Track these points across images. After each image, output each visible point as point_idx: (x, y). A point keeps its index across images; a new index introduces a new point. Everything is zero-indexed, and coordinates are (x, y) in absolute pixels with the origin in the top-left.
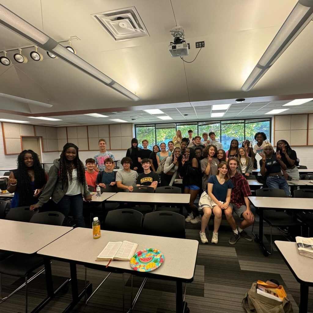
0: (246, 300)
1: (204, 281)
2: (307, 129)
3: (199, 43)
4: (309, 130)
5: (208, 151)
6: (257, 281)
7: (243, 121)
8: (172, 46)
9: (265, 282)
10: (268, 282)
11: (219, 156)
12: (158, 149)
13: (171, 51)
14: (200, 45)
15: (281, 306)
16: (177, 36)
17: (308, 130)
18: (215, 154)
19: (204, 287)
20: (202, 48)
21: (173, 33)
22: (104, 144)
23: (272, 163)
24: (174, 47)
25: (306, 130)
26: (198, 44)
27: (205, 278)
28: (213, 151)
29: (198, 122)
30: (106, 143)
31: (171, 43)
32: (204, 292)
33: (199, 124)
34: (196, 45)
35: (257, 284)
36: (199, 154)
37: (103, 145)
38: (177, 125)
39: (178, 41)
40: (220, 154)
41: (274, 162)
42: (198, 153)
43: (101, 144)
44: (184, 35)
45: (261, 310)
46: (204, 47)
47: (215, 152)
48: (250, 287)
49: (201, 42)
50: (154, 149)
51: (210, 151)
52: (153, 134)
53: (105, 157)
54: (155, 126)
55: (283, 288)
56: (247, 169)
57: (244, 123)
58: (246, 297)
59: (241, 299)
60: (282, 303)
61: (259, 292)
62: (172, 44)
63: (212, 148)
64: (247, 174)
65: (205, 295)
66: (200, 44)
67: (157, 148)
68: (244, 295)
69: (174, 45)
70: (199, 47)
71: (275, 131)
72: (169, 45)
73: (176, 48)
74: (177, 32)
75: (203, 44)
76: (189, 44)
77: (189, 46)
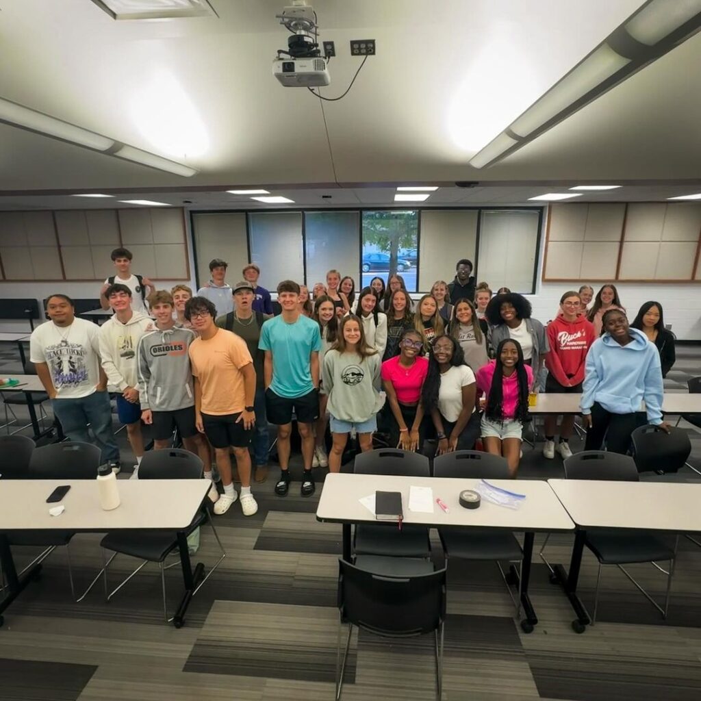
1: (356, 647)
3: (359, 42)
4: (625, 243)
8: (281, 62)
13: (279, 77)
14: (364, 48)
16: (298, 33)
17: (622, 242)
19: (356, 662)
20: (369, 56)
21: (286, 20)
24: (288, 67)
25: (618, 244)
26: (356, 46)
27: (359, 638)
29: (361, 210)
31: (280, 52)
32: (355, 673)
34: (352, 49)
39: (299, 48)
44: (316, 27)
46: (374, 53)
49: (366, 42)
54: (246, 217)
62: (282, 56)
65: (358, 680)
66: (363, 46)
69: (287, 58)
70: (360, 54)
71: (547, 241)
72: (275, 61)
73: (292, 70)
74: (296, 19)
75: (372, 46)
76: (331, 44)
77: (333, 49)
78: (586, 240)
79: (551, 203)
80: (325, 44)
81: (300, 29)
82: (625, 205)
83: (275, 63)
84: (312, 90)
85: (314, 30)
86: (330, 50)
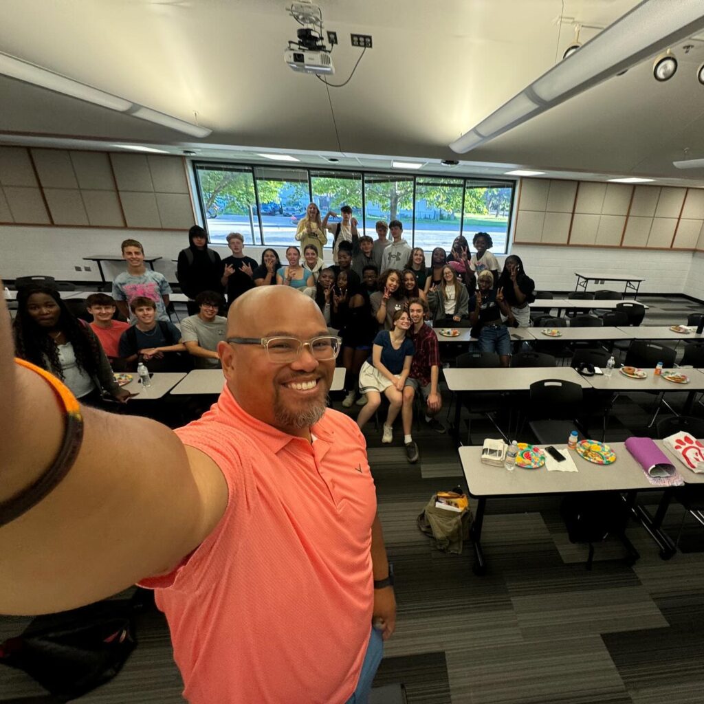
0: (422, 516)
2: (571, 211)
3: (358, 36)
4: (575, 215)
5: (386, 281)
6: (437, 492)
7: (462, 182)
8: (292, 52)
9: (446, 492)
10: (449, 492)
11: (409, 284)
12: (274, 259)
14: (362, 41)
15: (459, 517)
16: (306, 26)
17: (573, 213)
18: (399, 288)
20: (367, 48)
21: (295, 13)
22: (136, 253)
23: (488, 305)
24: (298, 58)
25: (571, 215)
26: (356, 39)
28: (395, 283)
29: (363, 172)
30: (142, 251)
31: (290, 42)
33: (366, 178)
34: (353, 41)
35: (438, 497)
36: (370, 279)
37: (134, 256)
38: (312, 176)
39: (307, 40)
40: (410, 282)
41: (492, 304)
42: (370, 277)
43: (130, 253)
44: (321, 21)
45: (437, 526)
46: (371, 47)
47: (398, 285)
48: (429, 500)
49: (365, 37)
50: (265, 258)
51: (389, 281)
52: (246, 186)
53: (145, 285)
54: (252, 171)
55: (465, 497)
56: (457, 308)
57: (464, 186)
58: (422, 512)
59: (415, 516)
60: (460, 513)
61: (438, 505)
63: (394, 275)
64: (456, 318)
66: (362, 39)
67: (272, 256)
68: (421, 510)
70: (359, 45)
71: (518, 210)
72: (286, 50)
73: (302, 61)
74: (303, 14)
75: (369, 40)
76: (335, 34)
77: (336, 38)
78: (548, 210)
79: (522, 178)
80: (329, 33)
81: (307, 23)
82: (576, 183)
83: (287, 52)
84: (319, 77)
85: (319, 23)
86: (333, 38)
